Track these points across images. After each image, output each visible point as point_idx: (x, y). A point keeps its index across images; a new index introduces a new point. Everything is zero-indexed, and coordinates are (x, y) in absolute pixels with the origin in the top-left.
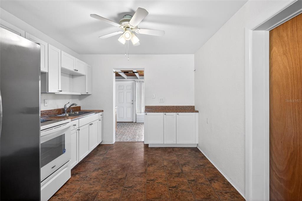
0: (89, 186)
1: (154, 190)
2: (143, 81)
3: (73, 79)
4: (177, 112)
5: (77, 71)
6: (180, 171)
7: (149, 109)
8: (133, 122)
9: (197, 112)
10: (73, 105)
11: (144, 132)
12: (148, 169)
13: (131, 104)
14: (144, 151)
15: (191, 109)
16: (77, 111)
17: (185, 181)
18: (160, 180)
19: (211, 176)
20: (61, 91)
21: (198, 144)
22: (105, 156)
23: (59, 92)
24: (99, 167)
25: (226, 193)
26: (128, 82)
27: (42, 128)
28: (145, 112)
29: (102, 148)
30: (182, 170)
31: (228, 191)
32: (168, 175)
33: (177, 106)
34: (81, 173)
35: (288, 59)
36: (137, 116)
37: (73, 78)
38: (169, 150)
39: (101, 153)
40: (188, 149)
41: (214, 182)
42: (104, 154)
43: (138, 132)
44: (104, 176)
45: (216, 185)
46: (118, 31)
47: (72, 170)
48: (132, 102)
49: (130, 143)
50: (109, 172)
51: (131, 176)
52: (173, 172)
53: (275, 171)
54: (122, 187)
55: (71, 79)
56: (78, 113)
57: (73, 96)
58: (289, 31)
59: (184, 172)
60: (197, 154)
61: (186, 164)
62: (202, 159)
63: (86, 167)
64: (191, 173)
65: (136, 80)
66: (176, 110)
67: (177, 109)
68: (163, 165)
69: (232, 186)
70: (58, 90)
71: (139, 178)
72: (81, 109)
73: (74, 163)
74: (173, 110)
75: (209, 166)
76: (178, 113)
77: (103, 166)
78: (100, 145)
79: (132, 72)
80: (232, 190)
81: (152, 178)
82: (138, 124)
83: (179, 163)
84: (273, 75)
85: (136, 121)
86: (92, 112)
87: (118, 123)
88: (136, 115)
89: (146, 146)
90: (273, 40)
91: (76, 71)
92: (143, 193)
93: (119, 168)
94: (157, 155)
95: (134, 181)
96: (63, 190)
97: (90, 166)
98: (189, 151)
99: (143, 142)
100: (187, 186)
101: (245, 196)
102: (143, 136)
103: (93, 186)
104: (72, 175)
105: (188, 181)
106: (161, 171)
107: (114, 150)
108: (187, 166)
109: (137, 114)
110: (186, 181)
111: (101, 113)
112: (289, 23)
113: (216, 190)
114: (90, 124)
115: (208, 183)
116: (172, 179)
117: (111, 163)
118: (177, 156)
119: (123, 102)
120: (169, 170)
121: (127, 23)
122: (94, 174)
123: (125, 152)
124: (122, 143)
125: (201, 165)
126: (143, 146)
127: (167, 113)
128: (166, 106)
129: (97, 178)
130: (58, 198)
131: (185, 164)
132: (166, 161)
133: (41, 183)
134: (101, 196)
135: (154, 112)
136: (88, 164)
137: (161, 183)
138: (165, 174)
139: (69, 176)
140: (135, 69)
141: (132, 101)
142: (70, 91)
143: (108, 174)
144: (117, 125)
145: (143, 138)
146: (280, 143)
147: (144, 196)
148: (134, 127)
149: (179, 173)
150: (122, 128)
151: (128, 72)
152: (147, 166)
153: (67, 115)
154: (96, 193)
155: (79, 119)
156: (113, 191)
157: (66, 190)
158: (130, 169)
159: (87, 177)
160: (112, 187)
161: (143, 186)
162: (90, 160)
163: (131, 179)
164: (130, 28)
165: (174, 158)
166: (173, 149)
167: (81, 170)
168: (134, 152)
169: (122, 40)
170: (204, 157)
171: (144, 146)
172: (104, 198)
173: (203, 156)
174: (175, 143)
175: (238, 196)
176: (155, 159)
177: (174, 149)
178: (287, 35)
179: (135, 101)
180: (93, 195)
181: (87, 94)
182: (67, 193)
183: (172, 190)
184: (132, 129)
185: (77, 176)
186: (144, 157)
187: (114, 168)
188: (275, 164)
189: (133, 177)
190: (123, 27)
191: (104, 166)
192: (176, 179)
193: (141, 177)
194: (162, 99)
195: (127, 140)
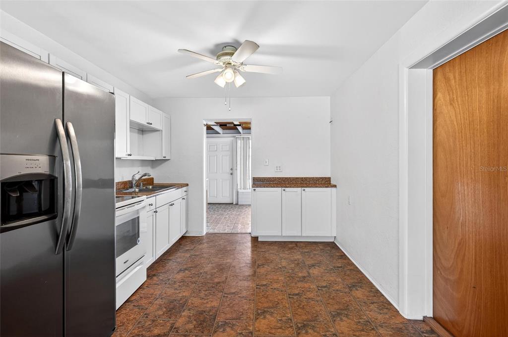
0: (173, 291)
1: (267, 298)
2: (249, 138)
3: (144, 136)
4: (302, 187)
5: (151, 124)
6: (306, 274)
7: (259, 182)
8: (233, 203)
9: (335, 186)
10: (145, 175)
11: (250, 219)
12: (258, 270)
13: (230, 175)
14: (252, 246)
15: (325, 182)
16: (150, 185)
17: (313, 286)
18: (275, 286)
19: (352, 281)
20: (130, 155)
21: (335, 237)
22: (192, 253)
23: (127, 156)
24: (185, 267)
25: (372, 303)
26: (225, 139)
27: (117, 205)
28: (253, 187)
29: (187, 242)
30: (309, 273)
31: (375, 301)
32: (288, 278)
33: (302, 178)
34: (161, 274)
35: (455, 110)
36: (239, 194)
37: (143, 134)
38: (290, 246)
39: (187, 248)
40: (319, 245)
41: (357, 290)
42: (192, 250)
43: (241, 218)
44: (194, 279)
45: (359, 293)
46: (214, 69)
47: (148, 269)
48: (231, 172)
49: (229, 235)
50: (201, 274)
51: (233, 279)
52: (296, 276)
53: (440, 268)
54: (222, 293)
55: (141, 136)
56: (151, 187)
57: (144, 163)
58: (457, 72)
59: (312, 275)
60: (334, 251)
61: (315, 265)
62: (340, 259)
63: (167, 268)
64: (322, 277)
65: (237, 135)
66: (301, 184)
67: (302, 182)
68: (280, 266)
69: (383, 295)
70: (126, 153)
71: (245, 282)
72: (154, 183)
73: (149, 261)
74: (296, 184)
75: (350, 268)
76: (305, 188)
77: (190, 266)
78: (183, 238)
79: (233, 125)
80: (382, 299)
81: (265, 283)
82: (240, 207)
83: (304, 263)
84: (438, 132)
85: (238, 202)
86: (172, 186)
87: (210, 205)
88: (238, 192)
89: (255, 239)
90: (438, 83)
91: (149, 125)
92: (250, 302)
93: (215, 269)
94: (271, 252)
95: (237, 286)
96: (138, 296)
97: (172, 265)
98: (321, 247)
99: (250, 233)
100: (316, 294)
101: (398, 306)
102: (250, 225)
103: (179, 291)
104: (148, 276)
105: (318, 287)
106: (278, 273)
107: (205, 244)
108: (316, 267)
109: (240, 191)
110: (315, 286)
111: (184, 189)
112: (457, 61)
113: (358, 299)
114: (170, 204)
115: (347, 290)
116: (293, 284)
117: (202, 262)
118: (302, 253)
119: (217, 172)
120: (289, 272)
121: (228, 57)
122: (179, 276)
123: (222, 247)
124: (217, 235)
125: (338, 267)
126: (249, 239)
127: (287, 189)
128: (286, 178)
129: (183, 282)
130: (133, 304)
131: (313, 266)
132: (285, 261)
133: (117, 279)
134: (192, 304)
135: (267, 187)
136: (168, 263)
137: (277, 289)
138: (282, 278)
139: (144, 278)
140: (236, 120)
141: (232, 169)
142: (139, 155)
143: (199, 277)
144: (208, 209)
145: (250, 228)
146: (446, 229)
147: (253, 305)
148: (234, 212)
149: (304, 277)
150: (216, 213)
151: (226, 125)
152: (256, 267)
153: (137, 190)
154: (184, 300)
155: (156, 196)
156: (208, 297)
157: (142, 295)
158: (232, 270)
159: (169, 280)
160: (206, 293)
161: (251, 293)
162: (171, 258)
163: (234, 284)
164: (232, 65)
165: (298, 257)
166: (296, 245)
167: (159, 271)
168: (235, 248)
169: (221, 82)
170: (343, 256)
171: (252, 240)
172: (196, 305)
173: (342, 254)
174: (300, 235)
175: (389, 307)
176: (268, 258)
177: (298, 244)
178: (455, 78)
179: (236, 170)
180: (181, 302)
181: (164, 158)
182: (144, 300)
183: (293, 298)
184: (232, 215)
185: (155, 278)
186: (252, 255)
187: (207, 268)
188: (440, 259)
189: (236, 281)
190: (221, 64)
191: (193, 266)
192: (300, 285)
193: (248, 281)
194: (280, 167)
195: (225, 230)
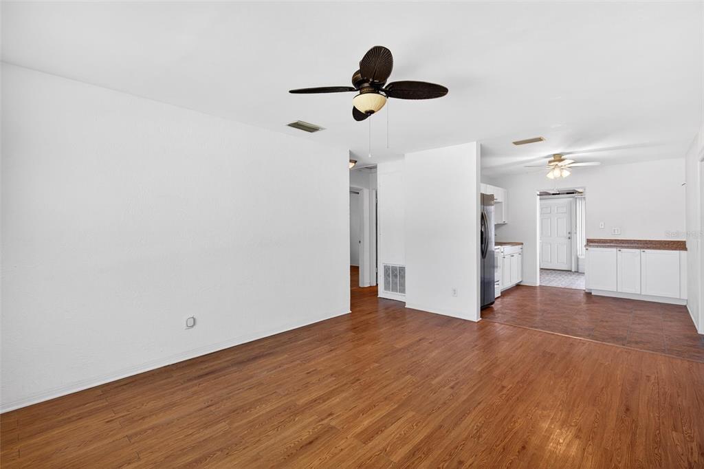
8: (571, 271)
13: (568, 239)
21: (687, 301)
26: (561, 200)
28: (586, 247)
33: (646, 241)
36: (580, 260)
48: (569, 236)
65: (577, 196)
67: (646, 245)
76: (645, 250)
78: (519, 285)
82: (581, 274)
85: (578, 268)
88: (578, 258)
89: (588, 295)
107: (538, 293)
109: (580, 257)
111: (520, 246)
114: (511, 255)
126: (583, 292)
127: (624, 250)
128: (625, 240)
135: (600, 247)
141: (569, 233)
174: (639, 293)
181: (504, 223)
194: (617, 230)
